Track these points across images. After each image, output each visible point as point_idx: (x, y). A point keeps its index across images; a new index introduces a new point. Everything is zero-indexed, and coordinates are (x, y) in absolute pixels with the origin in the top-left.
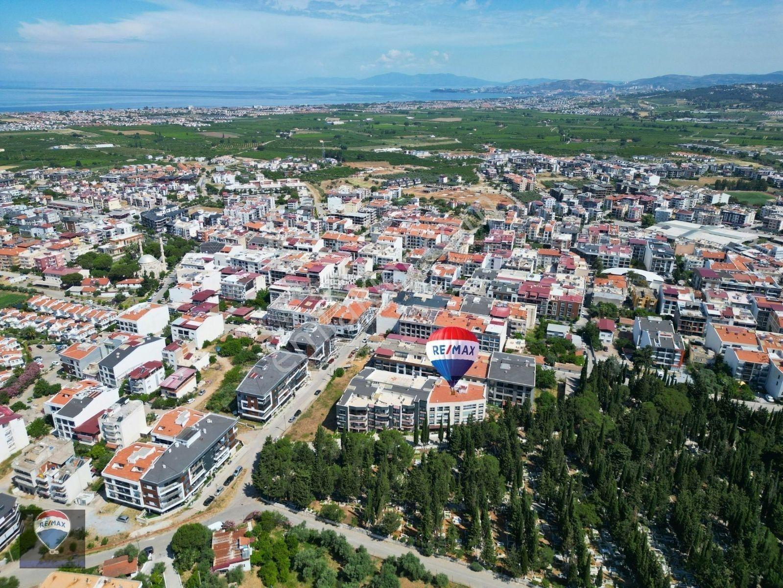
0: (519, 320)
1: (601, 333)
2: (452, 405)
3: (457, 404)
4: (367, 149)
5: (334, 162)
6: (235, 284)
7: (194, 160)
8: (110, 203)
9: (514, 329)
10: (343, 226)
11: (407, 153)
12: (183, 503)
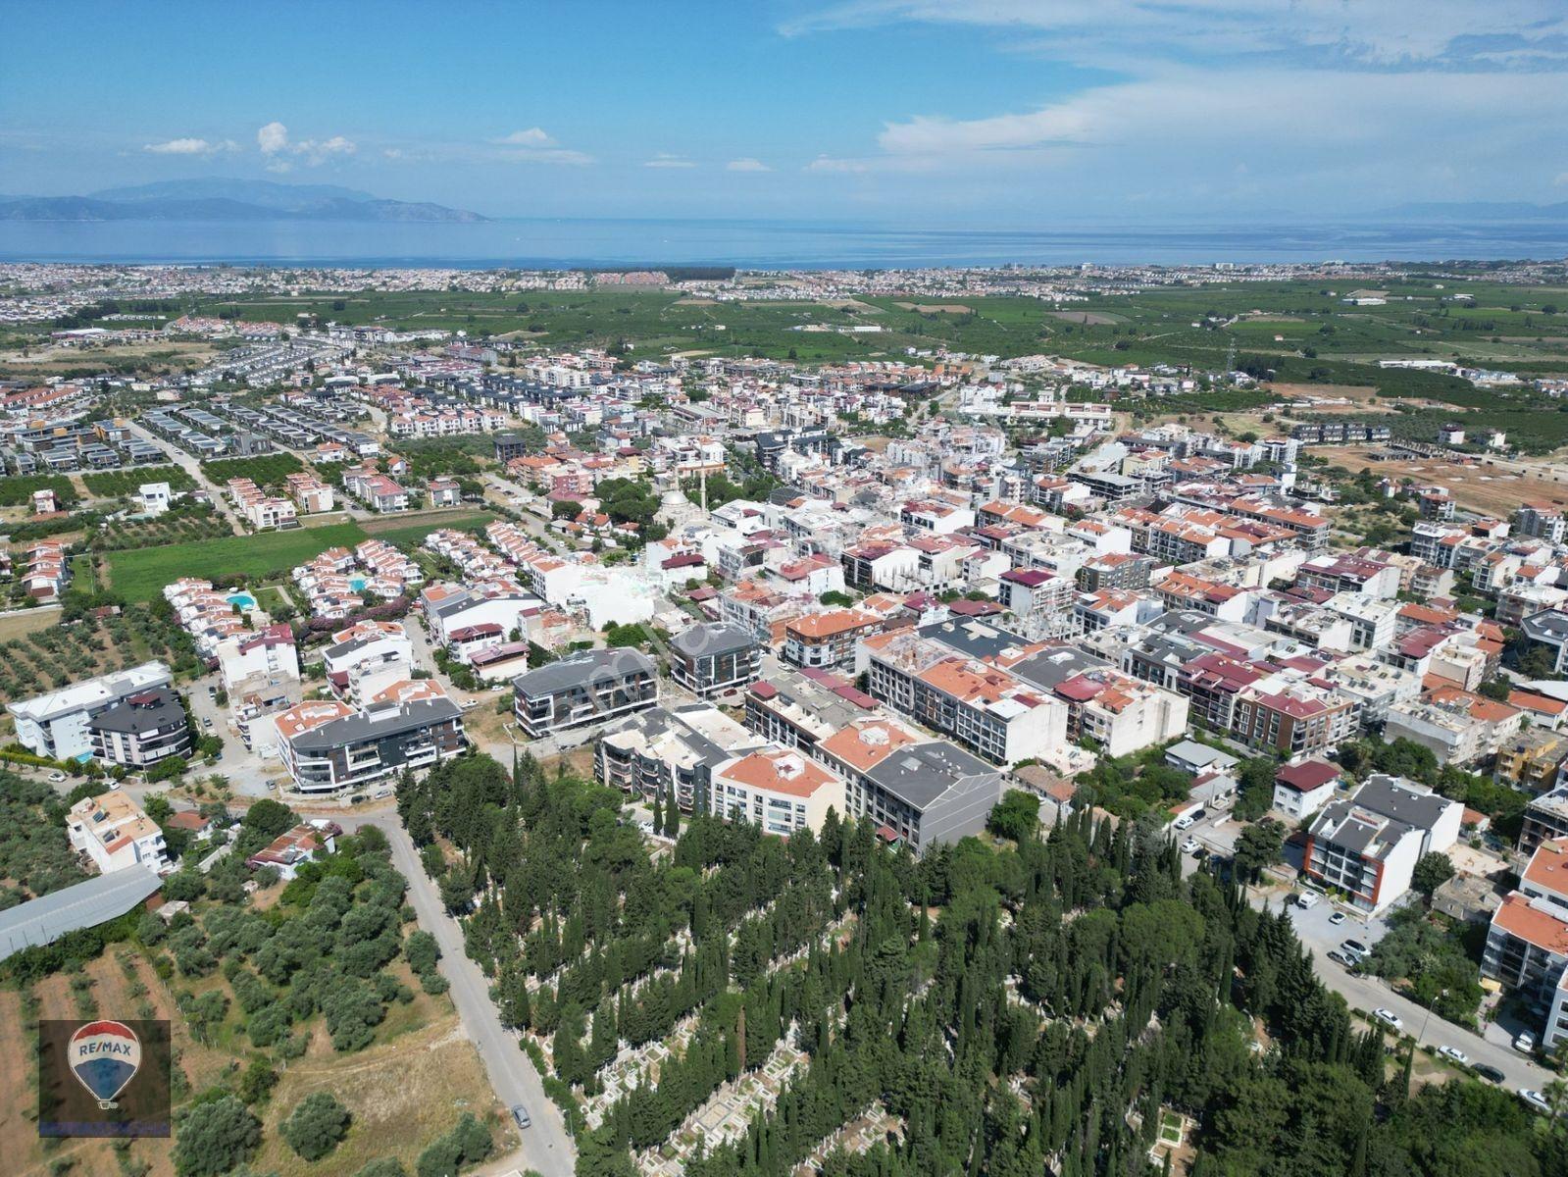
0: (1106, 714)
1: (1279, 789)
2: (752, 791)
3: (760, 792)
4: (1363, 360)
5: (1243, 378)
6: (734, 553)
7: (978, 360)
8: (748, 415)
9: (1091, 728)
10: (1061, 495)
11: (1459, 374)
12: (329, 791)
